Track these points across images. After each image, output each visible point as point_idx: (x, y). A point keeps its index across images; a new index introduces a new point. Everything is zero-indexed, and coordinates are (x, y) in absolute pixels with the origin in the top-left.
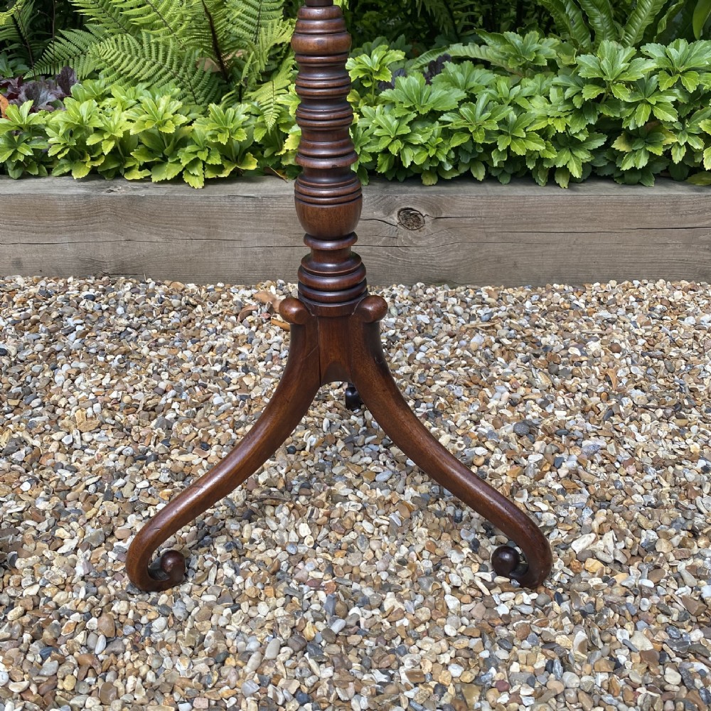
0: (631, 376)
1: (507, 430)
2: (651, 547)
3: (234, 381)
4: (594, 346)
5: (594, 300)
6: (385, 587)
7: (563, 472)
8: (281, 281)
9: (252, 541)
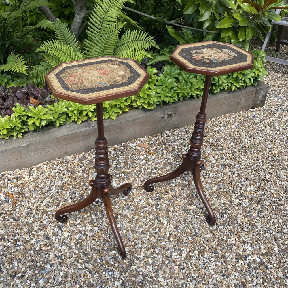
0: (232, 146)
1: (220, 168)
2: (260, 186)
3: (157, 173)
4: (222, 140)
5: (211, 125)
6: (225, 209)
7: (236, 175)
8: (139, 138)
9: (196, 209)
